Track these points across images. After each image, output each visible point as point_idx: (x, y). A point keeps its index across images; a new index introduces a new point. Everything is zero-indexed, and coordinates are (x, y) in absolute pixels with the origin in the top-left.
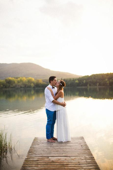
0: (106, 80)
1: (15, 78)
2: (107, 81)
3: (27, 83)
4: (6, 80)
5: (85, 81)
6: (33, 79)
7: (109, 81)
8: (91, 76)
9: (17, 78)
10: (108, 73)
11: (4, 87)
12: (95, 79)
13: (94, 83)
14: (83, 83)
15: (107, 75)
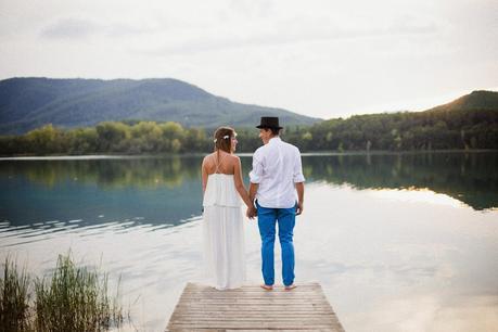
0: (394, 132)
1: (125, 122)
2: (396, 137)
3: (161, 139)
4: (99, 129)
5: (330, 135)
6: (179, 127)
7: (402, 137)
8: (348, 120)
9: (131, 123)
10: (399, 113)
11: (95, 148)
12: (360, 128)
13: (359, 143)
14: (325, 139)
15: (397, 117)
